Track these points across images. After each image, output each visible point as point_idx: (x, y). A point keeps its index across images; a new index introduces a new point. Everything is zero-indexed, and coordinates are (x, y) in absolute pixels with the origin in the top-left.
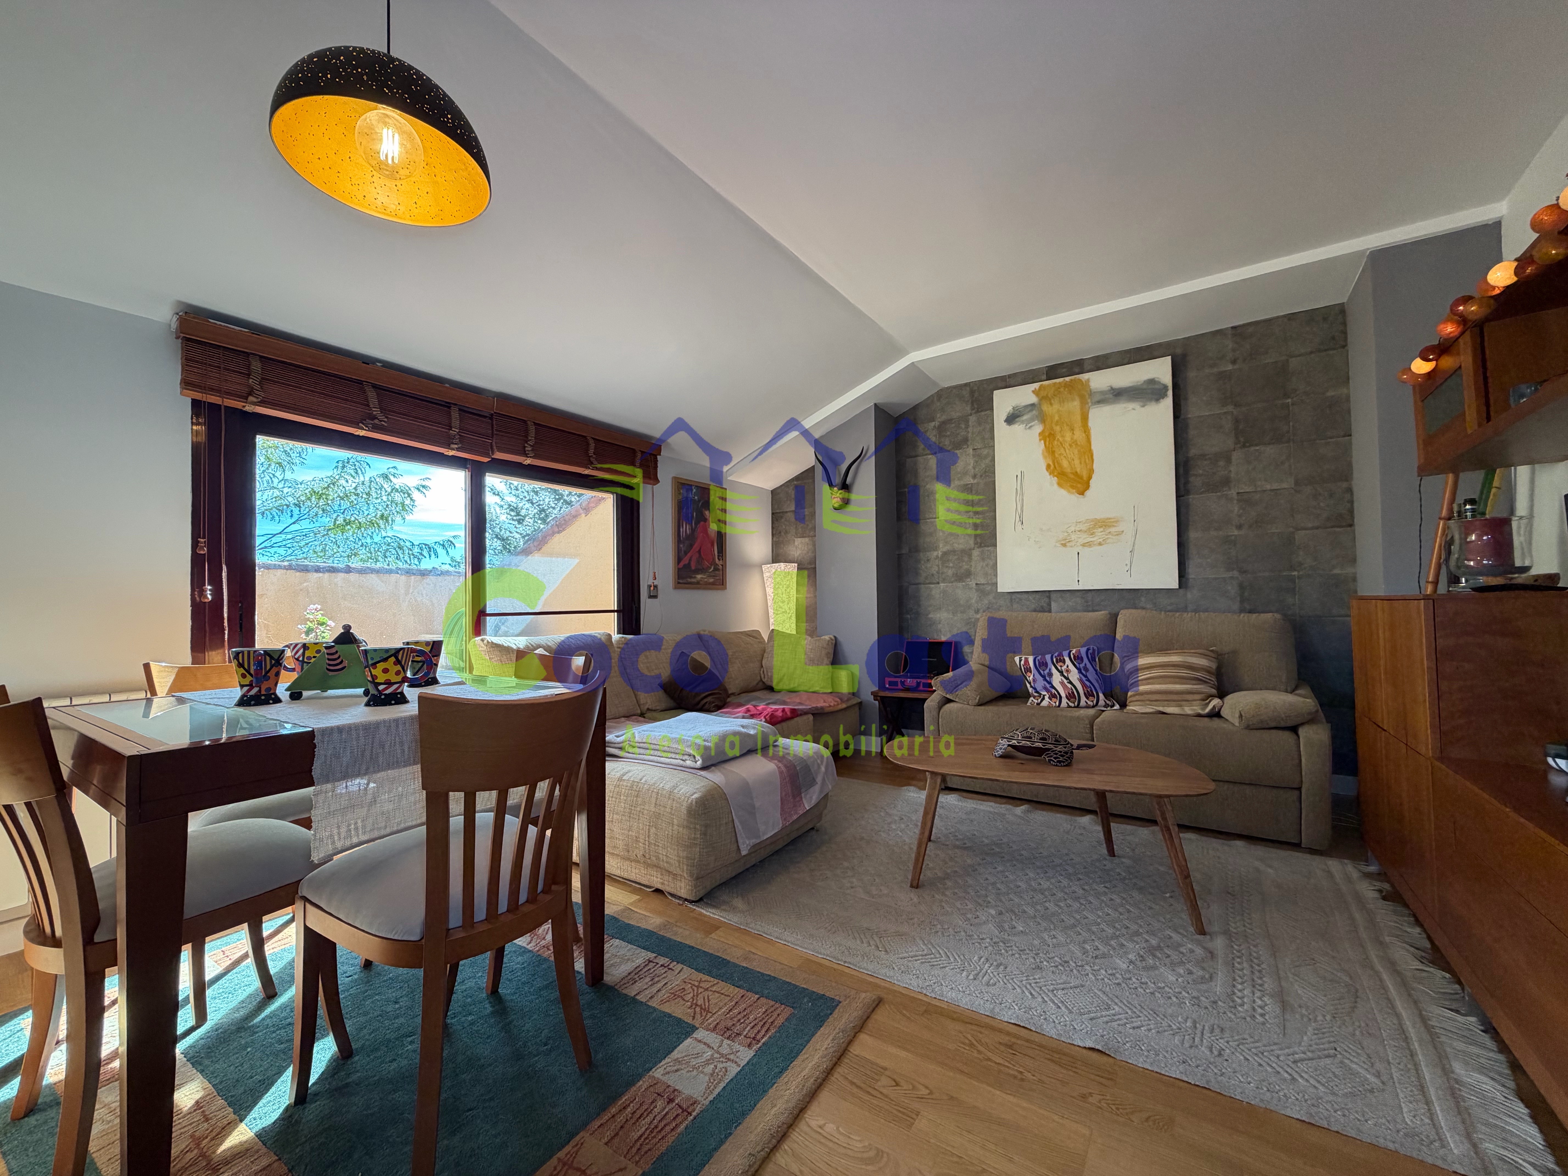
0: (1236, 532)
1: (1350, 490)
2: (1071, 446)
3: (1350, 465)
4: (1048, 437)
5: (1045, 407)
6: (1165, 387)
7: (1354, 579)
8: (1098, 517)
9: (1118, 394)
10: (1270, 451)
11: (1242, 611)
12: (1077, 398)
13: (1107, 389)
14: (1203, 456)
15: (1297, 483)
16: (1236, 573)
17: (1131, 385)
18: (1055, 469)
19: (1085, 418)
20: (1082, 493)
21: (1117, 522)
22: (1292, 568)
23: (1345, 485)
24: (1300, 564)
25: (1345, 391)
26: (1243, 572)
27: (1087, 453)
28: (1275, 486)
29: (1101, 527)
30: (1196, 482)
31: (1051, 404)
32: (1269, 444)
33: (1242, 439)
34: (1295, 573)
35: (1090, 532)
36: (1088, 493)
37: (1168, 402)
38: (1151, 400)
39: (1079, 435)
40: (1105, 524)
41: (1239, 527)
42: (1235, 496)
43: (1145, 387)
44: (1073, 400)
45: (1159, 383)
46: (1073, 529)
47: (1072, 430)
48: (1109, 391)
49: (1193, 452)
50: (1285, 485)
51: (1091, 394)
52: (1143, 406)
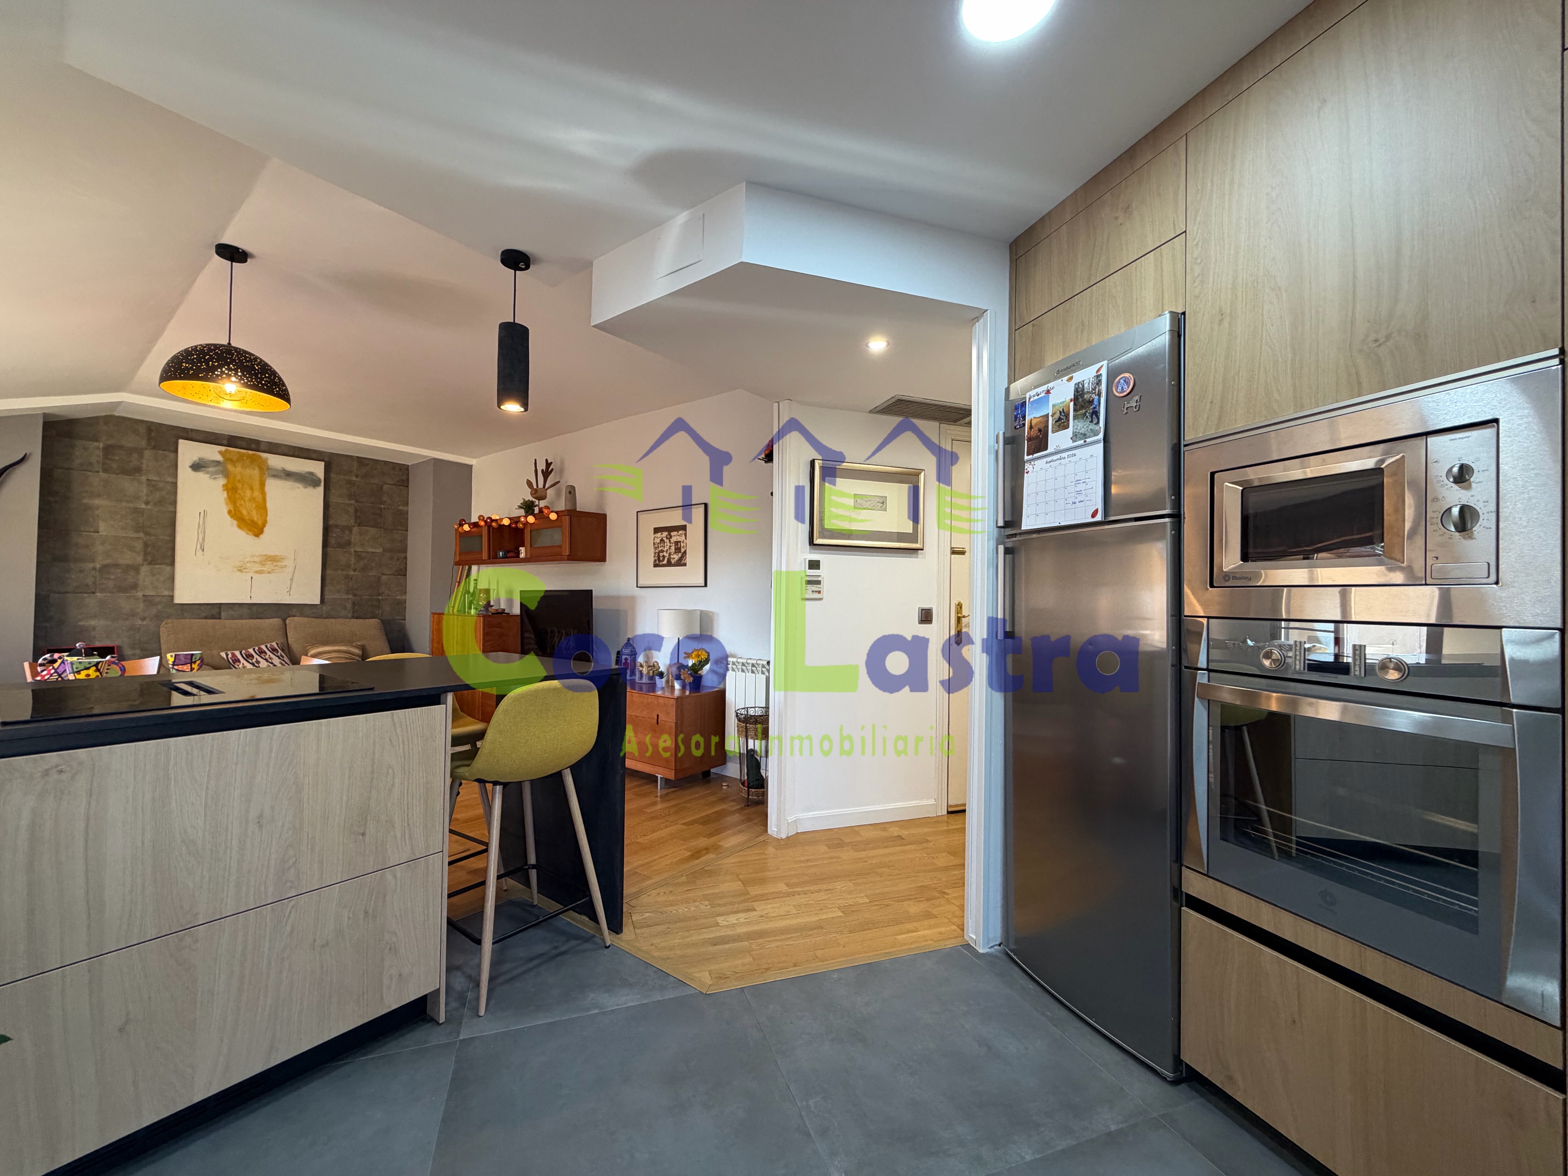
0: (352, 573)
1: (406, 558)
2: (250, 501)
3: (406, 546)
4: (232, 490)
5: (230, 467)
6: (320, 480)
7: (405, 602)
8: (269, 553)
9: (288, 475)
10: (372, 531)
11: (353, 617)
12: (257, 468)
13: (280, 469)
14: (337, 526)
15: (384, 550)
16: (351, 596)
17: (297, 471)
18: (235, 514)
19: (262, 485)
20: (257, 535)
21: (283, 559)
22: (379, 594)
23: (404, 555)
24: (383, 593)
25: (406, 508)
26: (355, 595)
27: (263, 508)
28: (373, 550)
29: (270, 561)
30: (332, 541)
31: (235, 467)
32: (372, 527)
33: (358, 521)
34: (380, 597)
35: (262, 563)
36: (262, 536)
37: (321, 489)
38: (310, 485)
39: (257, 494)
40: (273, 559)
41: (355, 570)
42: (353, 552)
43: (307, 475)
44: (254, 469)
45: (316, 476)
46: (248, 559)
47: (252, 489)
48: (282, 471)
49: (331, 522)
50: (378, 551)
51: (268, 469)
52: (305, 488)
